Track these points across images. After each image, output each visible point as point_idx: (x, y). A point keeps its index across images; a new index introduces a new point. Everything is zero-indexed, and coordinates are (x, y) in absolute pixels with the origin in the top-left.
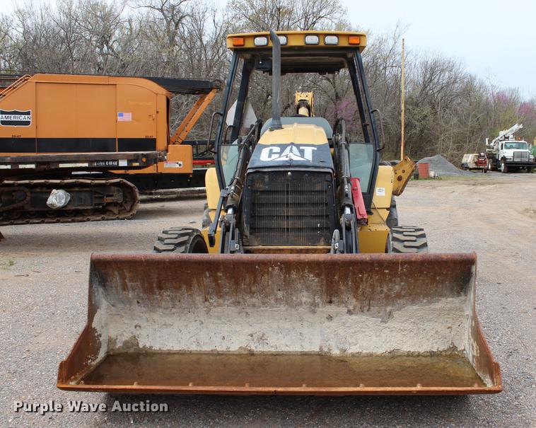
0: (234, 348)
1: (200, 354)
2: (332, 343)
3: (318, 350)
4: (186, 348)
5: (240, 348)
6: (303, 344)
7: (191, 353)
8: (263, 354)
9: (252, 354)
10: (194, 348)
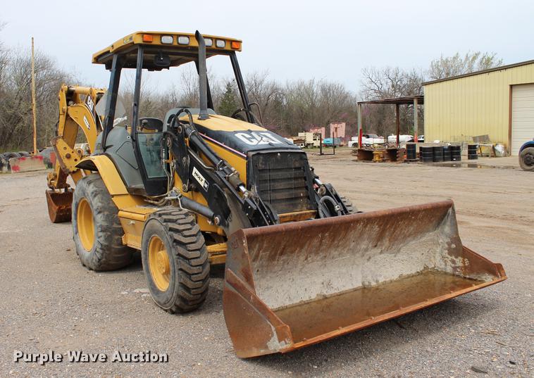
0: (314, 297)
1: (293, 307)
2: (369, 278)
3: (361, 285)
4: (282, 305)
5: (317, 295)
6: (353, 283)
7: (287, 307)
8: (332, 296)
9: (325, 298)
10: (288, 303)
